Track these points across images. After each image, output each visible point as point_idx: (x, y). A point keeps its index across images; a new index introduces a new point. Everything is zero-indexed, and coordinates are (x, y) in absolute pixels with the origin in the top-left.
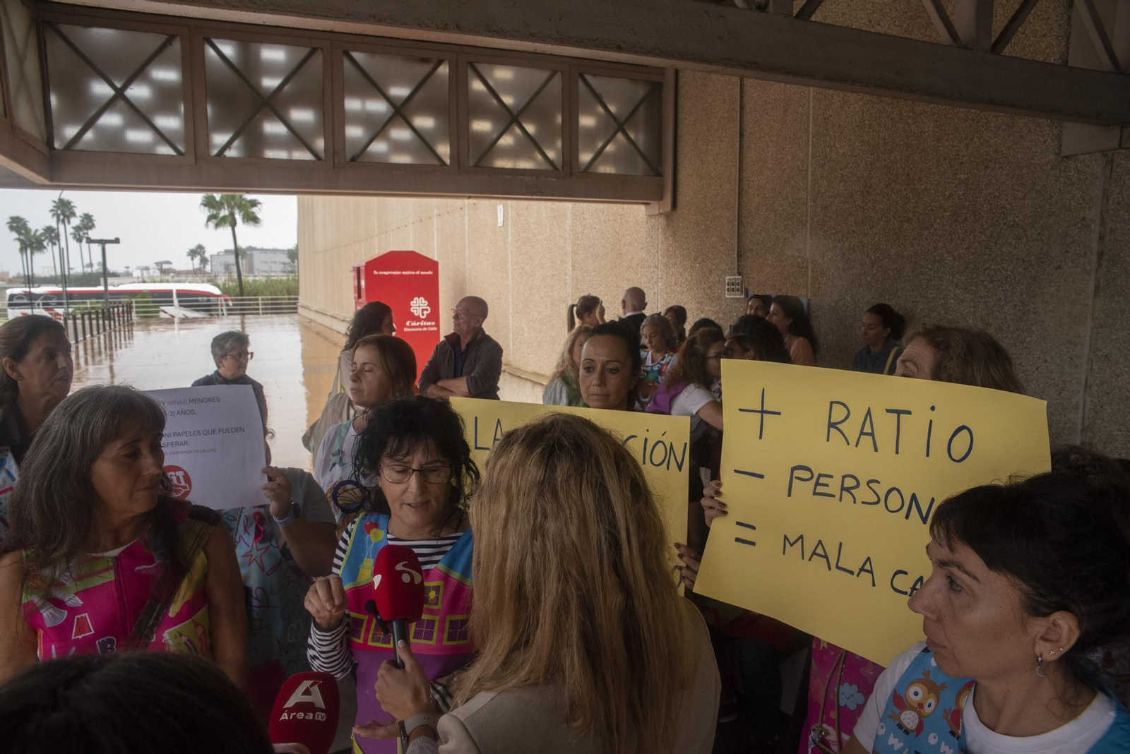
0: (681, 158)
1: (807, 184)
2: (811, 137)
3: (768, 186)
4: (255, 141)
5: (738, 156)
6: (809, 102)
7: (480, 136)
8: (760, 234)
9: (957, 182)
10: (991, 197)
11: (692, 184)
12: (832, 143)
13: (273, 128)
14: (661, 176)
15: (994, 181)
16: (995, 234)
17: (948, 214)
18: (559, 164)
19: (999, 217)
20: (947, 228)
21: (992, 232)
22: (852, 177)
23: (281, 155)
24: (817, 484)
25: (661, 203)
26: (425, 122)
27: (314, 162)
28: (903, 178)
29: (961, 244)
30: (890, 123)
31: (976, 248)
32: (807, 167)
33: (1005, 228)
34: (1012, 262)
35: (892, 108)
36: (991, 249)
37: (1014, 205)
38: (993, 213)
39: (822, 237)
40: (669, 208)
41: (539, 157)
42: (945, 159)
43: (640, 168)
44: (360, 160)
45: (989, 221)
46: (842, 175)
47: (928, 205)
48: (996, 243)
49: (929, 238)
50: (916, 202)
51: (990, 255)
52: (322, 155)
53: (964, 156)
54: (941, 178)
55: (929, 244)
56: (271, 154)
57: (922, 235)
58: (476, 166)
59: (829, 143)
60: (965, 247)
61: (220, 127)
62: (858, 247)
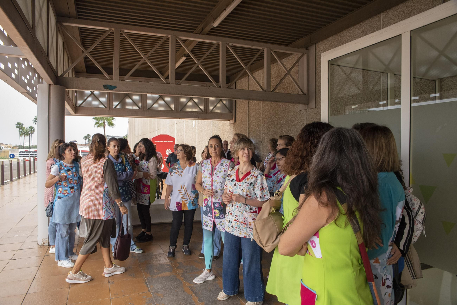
0: (237, 109)
1: (261, 116)
3: (254, 116)
4: (124, 104)
7: (182, 103)
11: (239, 115)
13: (128, 101)
14: (232, 113)
18: (203, 110)
22: (269, 114)
23: (130, 107)
25: (232, 120)
26: (168, 99)
27: (139, 109)
40: (234, 121)
41: (198, 108)
43: (227, 111)
44: (150, 109)
46: (267, 114)
52: (141, 108)
56: (128, 107)
58: (181, 110)
61: (116, 101)
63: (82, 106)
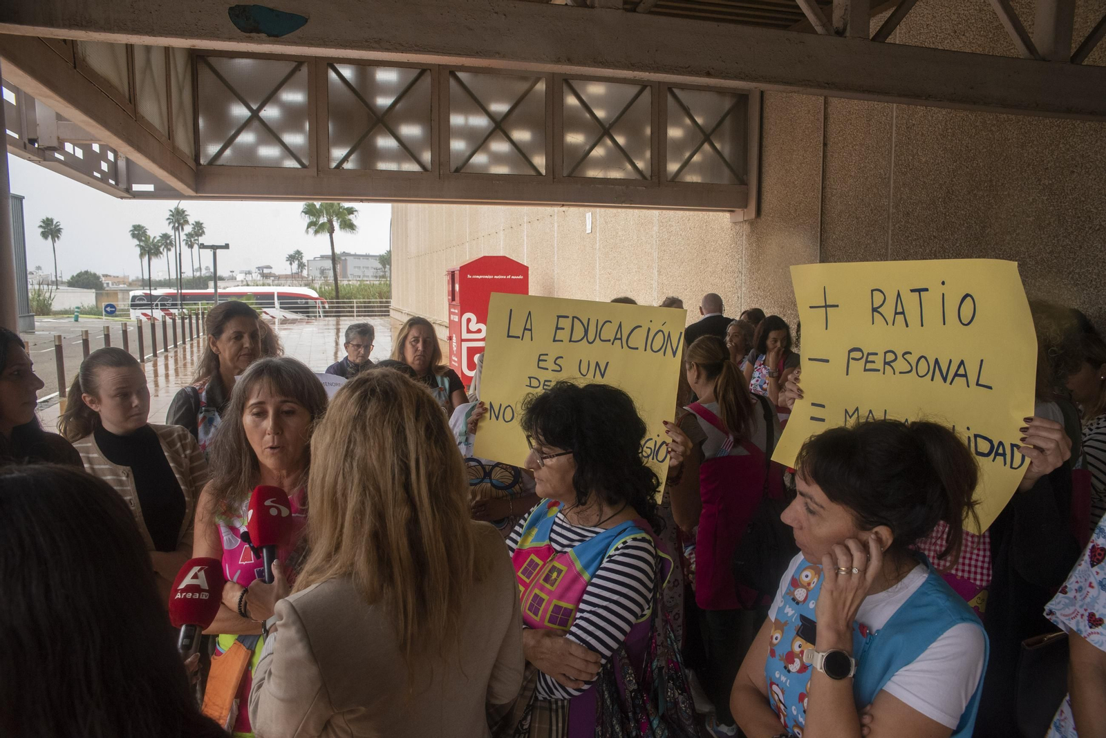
0: (766, 168)
1: (890, 191)
2: (894, 145)
3: (851, 194)
4: (368, 154)
5: (821, 165)
6: (892, 112)
7: (574, 148)
8: (842, 240)
9: (1041, 187)
10: (1076, 202)
11: (776, 192)
12: (915, 151)
13: (385, 142)
14: (746, 184)
15: (1079, 186)
16: (1080, 238)
17: (1031, 219)
18: (648, 174)
19: (1084, 221)
20: (1030, 232)
21: (1077, 236)
22: (934, 184)
23: (391, 166)
24: (867, 362)
25: (745, 210)
26: (522, 135)
27: (421, 173)
28: (986, 184)
29: (1044, 248)
30: (974, 131)
31: (1060, 253)
32: (890, 174)
33: (1090, 232)
34: (1098, 266)
35: (976, 116)
36: (1075, 253)
37: (1100, 209)
38: (1079, 217)
39: (903, 243)
40: (753, 215)
41: (629, 167)
42: (1029, 165)
43: (726, 177)
44: (462, 171)
45: (1074, 225)
46: (924, 182)
47: (1011, 211)
48: (1081, 247)
49: (1011, 243)
50: (999, 207)
51: (1074, 259)
52: (429, 166)
53: (1049, 162)
54: (1025, 184)
55: (1011, 248)
56: (382, 166)
57: (1004, 241)
58: (569, 176)
59: (912, 151)
60: (1048, 251)
61: (339, 143)
62: (939, 252)
63: (220, 162)
